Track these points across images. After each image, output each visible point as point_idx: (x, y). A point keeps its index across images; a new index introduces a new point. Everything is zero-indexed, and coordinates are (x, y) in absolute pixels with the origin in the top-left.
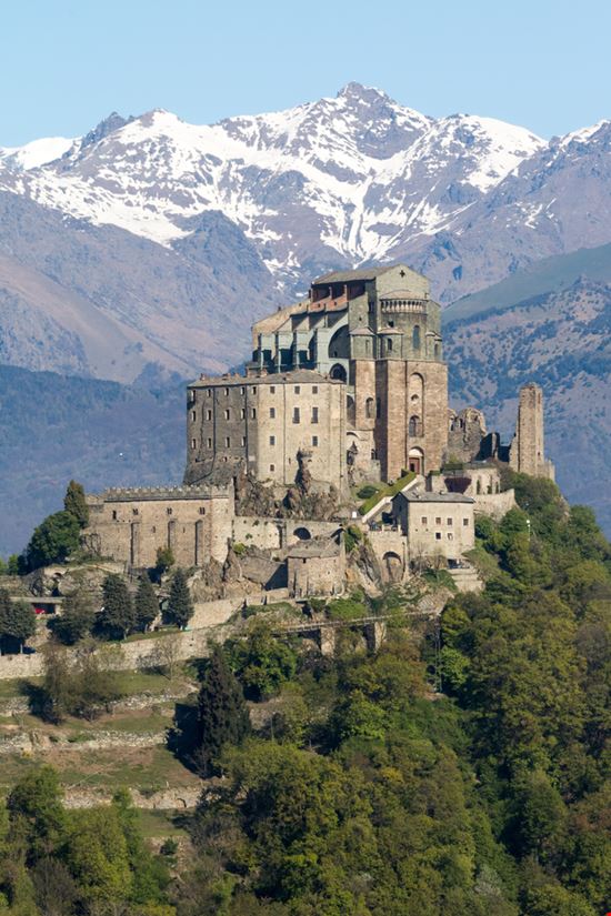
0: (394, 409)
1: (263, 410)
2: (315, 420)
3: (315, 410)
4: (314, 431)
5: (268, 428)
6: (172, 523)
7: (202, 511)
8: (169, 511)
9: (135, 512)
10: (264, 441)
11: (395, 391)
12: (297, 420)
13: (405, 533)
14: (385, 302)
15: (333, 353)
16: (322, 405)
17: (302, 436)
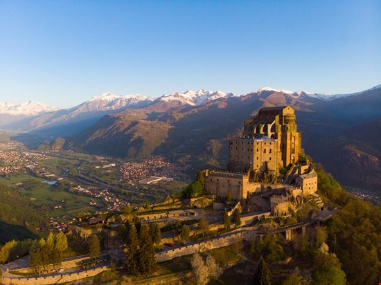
0: (288, 147)
1: (255, 149)
2: (270, 152)
3: (271, 150)
4: (270, 155)
5: (256, 155)
6: (230, 185)
7: (240, 183)
8: (229, 181)
9: (218, 180)
10: (255, 158)
11: (288, 142)
12: (265, 152)
13: (302, 189)
14: (285, 116)
15: (271, 131)
16: (272, 148)
17: (266, 157)
